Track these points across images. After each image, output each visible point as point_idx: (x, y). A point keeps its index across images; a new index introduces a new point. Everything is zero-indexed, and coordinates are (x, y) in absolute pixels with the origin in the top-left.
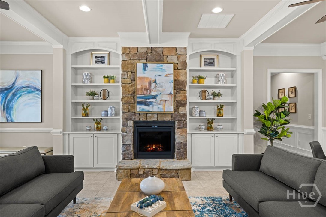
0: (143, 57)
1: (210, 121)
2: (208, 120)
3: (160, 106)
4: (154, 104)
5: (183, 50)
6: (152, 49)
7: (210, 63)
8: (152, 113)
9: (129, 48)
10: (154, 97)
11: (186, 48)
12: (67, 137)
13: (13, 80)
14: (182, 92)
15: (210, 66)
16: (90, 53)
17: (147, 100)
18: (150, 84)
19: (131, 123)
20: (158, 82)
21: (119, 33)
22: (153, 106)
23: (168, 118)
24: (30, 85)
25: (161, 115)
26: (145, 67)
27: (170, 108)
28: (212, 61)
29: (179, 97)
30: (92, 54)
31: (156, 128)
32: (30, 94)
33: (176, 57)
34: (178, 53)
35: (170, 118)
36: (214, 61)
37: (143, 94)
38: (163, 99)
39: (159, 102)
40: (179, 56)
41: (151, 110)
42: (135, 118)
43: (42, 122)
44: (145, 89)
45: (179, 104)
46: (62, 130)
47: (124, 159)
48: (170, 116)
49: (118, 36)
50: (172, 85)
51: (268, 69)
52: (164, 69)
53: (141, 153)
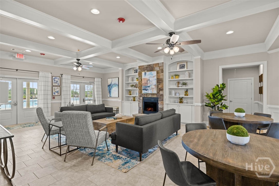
0: (146, 69)
1: (181, 98)
2: (180, 97)
3: (151, 91)
4: (149, 90)
5: (162, 64)
6: (149, 65)
7: (182, 67)
8: (149, 94)
9: (141, 66)
10: (149, 87)
11: (163, 63)
12: (123, 103)
13: (111, 82)
14: (161, 84)
15: (182, 68)
16: (132, 69)
17: (146, 88)
18: (147, 81)
19: (141, 98)
20: (150, 80)
21: (137, 61)
22: (148, 91)
23: (155, 96)
24: (115, 83)
25: (153, 95)
26: (145, 73)
27: (155, 92)
28: (183, 66)
29: (160, 86)
30: (133, 69)
31: (153, 101)
32: (115, 87)
33: (158, 67)
34: (159, 65)
35: (156, 96)
36: (185, 66)
37: (145, 86)
38: (152, 87)
39: (151, 89)
40: (159, 67)
41: (148, 93)
42: (143, 96)
43: (118, 97)
44: (145, 83)
45: (160, 89)
46: (121, 100)
47: (139, 113)
48: (156, 95)
49: (137, 62)
50: (156, 81)
51: (219, 66)
52: (152, 74)
53: (145, 111)
